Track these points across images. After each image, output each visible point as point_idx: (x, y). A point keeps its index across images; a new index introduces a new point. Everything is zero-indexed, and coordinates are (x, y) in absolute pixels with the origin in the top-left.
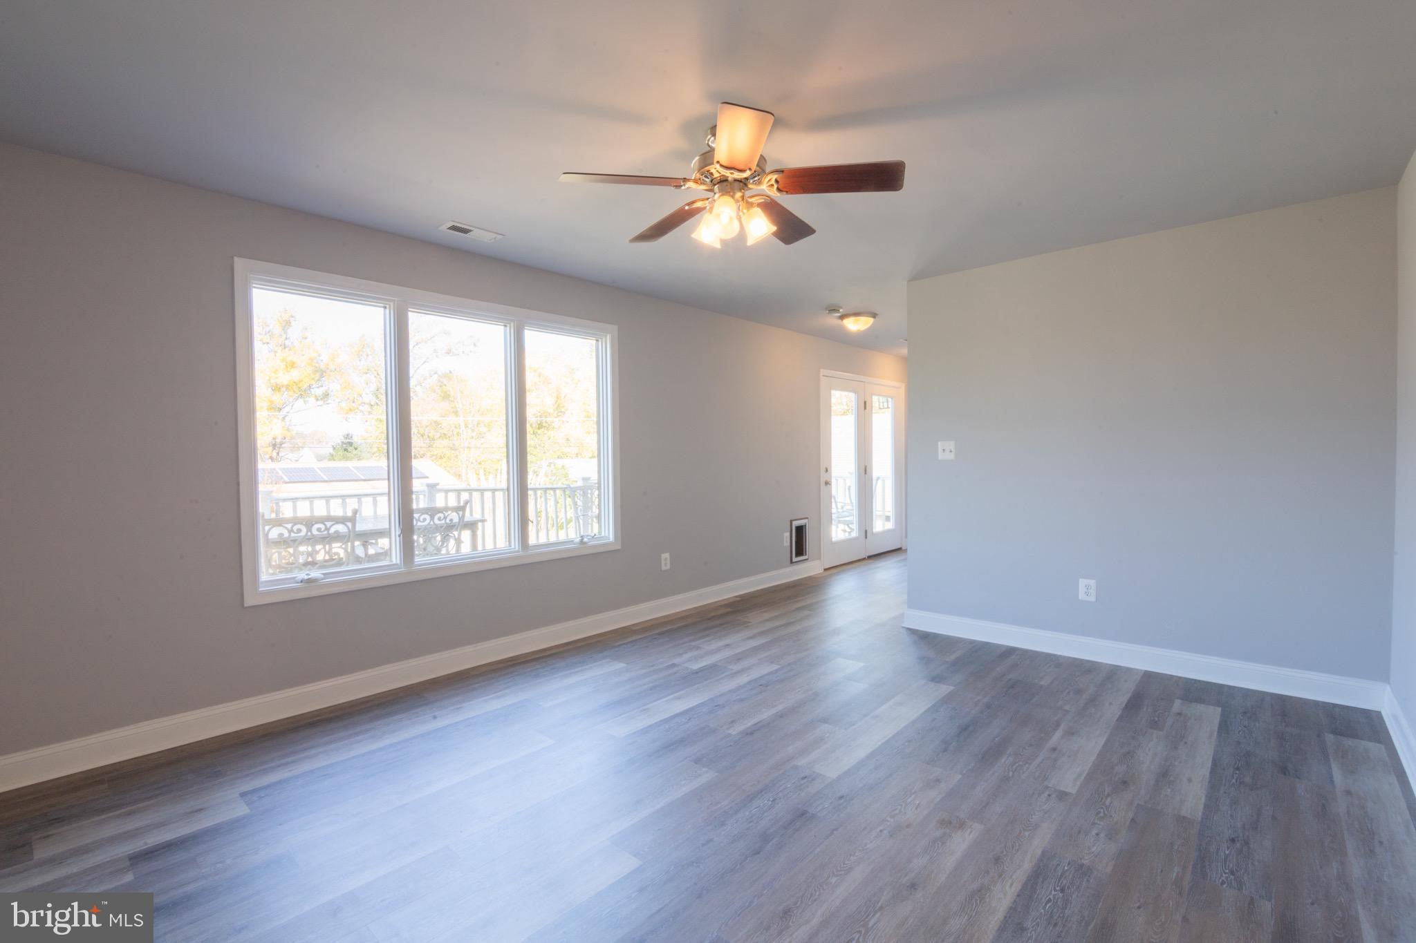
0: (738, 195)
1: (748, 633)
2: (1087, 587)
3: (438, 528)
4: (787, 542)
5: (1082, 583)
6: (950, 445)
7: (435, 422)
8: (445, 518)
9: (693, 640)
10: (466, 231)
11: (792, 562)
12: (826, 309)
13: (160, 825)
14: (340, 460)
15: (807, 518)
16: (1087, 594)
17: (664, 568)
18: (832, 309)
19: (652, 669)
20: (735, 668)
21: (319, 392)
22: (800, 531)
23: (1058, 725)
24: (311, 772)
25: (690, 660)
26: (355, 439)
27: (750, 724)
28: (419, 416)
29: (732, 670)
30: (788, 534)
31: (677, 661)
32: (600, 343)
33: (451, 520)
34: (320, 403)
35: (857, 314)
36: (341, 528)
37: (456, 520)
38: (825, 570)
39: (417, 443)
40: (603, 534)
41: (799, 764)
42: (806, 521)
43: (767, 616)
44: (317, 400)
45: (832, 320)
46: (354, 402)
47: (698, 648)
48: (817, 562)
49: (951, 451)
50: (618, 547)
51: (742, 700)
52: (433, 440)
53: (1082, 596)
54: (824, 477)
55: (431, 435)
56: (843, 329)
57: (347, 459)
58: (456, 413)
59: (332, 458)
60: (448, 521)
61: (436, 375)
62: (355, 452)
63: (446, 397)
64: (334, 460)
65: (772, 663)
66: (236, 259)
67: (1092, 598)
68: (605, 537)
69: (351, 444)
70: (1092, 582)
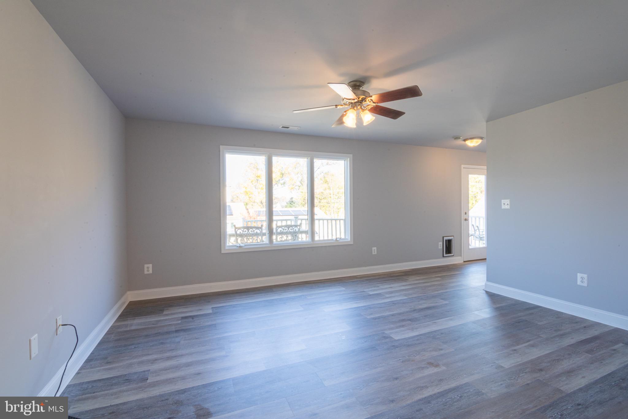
0: (359, 107)
1: (404, 284)
2: (582, 278)
3: (290, 233)
4: (440, 247)
5: (579, 275)
6: (507, 201)
7: (322, 192)
8: (293, 229)
9: (378, 284)
10: (288, 128)
11: (443, 256)
12: (453, 138)
13: (191, 311)
14: (289, 207)
15: (453, 236)
16: (582, 282)
17: (373, 253)
18: (457, 138)
19: (354, 292)
20: (387, 296)
21: (282, 182)
22: (449, 243)
23: (529, 341)
24: (231, 305)
25: (371, 291)
26: (294, 200)
27: (377, 316)
28: (317, 191)
29: (386, 296)
30: (441, 243)
31: (365, 290)
32: (346, 161)
33: (295, 230)
34: (283, 186)
35: (472, 138)
36: (258, 231)
37: (297, 230)
38: (464, 262)
39: (316, 201)
40: (346, 238)
41: (386, 332)
42: (453, 237)
43: (418, 278)
44: (281, 185)
45: (460, 142)
46: (293, 185)
47: (378, 287)
48: (460, 257)
49: (508, 205)
50: (352, 243)
51: (381, 307)
52: (321, 199)
53: (579, 283)
54: (464, 217)
55: (320, 197)
56: (466, 145)
57: (291, 207)
58: (329, 188)
59: (286, 207)
60: (294, 230)
61: (323, 173)
62: (294, 204)
63: (326, 182)
64: (287, 208)
65: (405, 296)
66: (221, 146)
67: (585, 284)
68: (347, 239)
69: (292, 202)
70: (585, 276)
